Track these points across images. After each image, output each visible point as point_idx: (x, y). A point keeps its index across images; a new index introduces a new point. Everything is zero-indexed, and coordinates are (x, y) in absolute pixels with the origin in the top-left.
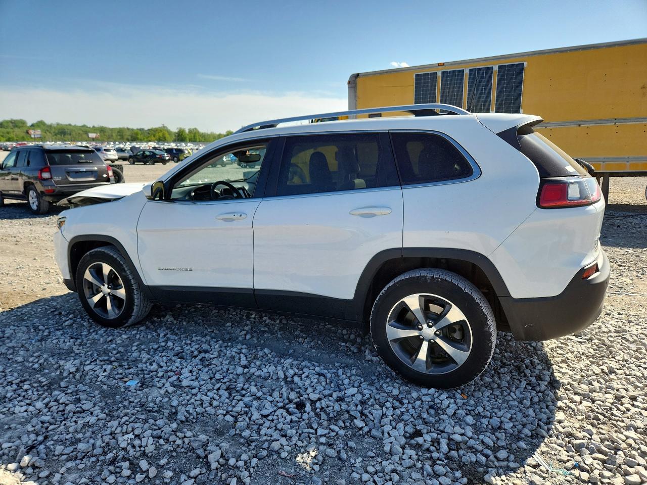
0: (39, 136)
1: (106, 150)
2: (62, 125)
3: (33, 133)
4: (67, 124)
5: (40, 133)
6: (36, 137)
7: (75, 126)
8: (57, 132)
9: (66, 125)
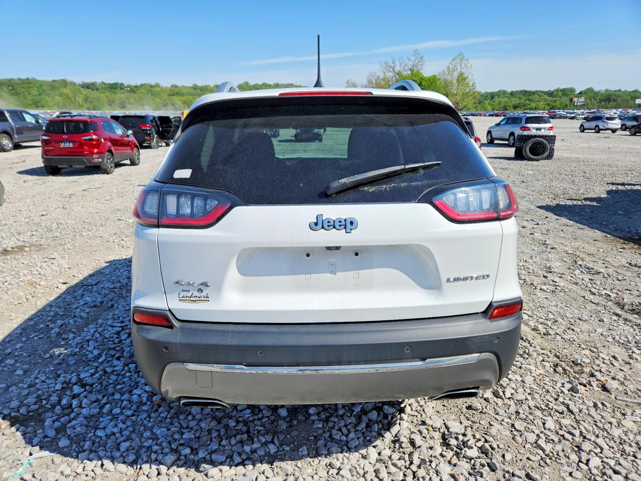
0: (583, 103)
1: (608, 119)
2: (610, 91)
3: (576, 101)
4: (617, 89)
5: (583, 100)
6: (578, 104)
7: (625, 91)
8: (602, 98)
9: (615, 91)
